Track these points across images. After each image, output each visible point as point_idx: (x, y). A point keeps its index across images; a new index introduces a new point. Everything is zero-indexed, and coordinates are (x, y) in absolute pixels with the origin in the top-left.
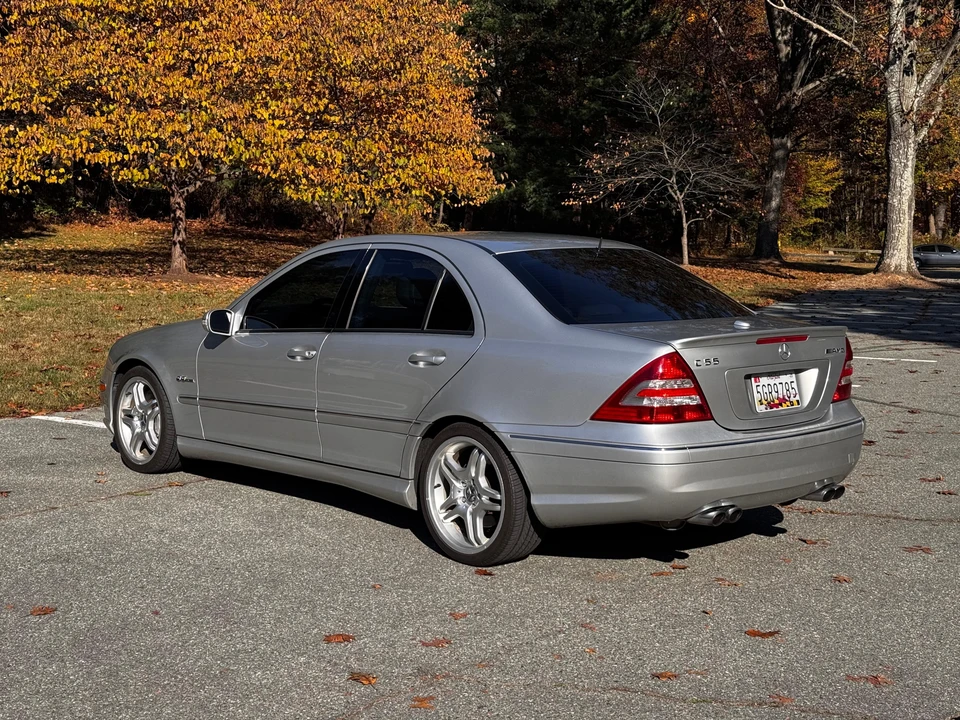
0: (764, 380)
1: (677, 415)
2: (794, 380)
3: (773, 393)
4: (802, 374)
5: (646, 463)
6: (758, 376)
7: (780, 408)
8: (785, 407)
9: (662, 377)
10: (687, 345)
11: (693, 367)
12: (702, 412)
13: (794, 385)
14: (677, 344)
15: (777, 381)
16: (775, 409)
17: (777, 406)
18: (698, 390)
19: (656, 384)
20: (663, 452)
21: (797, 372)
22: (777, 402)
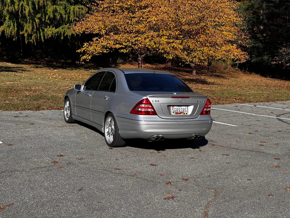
0: (176, 107)
1: (147, 113)
2: (187, 108)
3: (178, 110)
4: (189, 107)
5: (138, 124)
6: (173, 106)
7: (180, 114)
8: (182, 114)
9: (145, 104)
10: (150, 97)
11: (151, 102)
12: (154, 113)
13: (186, 109)
14: (148, 97)
15: (180, 108)
16: (178, 114)
17: (179, 114)
18: (153, 108)
19: (143, 105)
20: (143, 122)
21: (188, 106)
22: (179, 113)
